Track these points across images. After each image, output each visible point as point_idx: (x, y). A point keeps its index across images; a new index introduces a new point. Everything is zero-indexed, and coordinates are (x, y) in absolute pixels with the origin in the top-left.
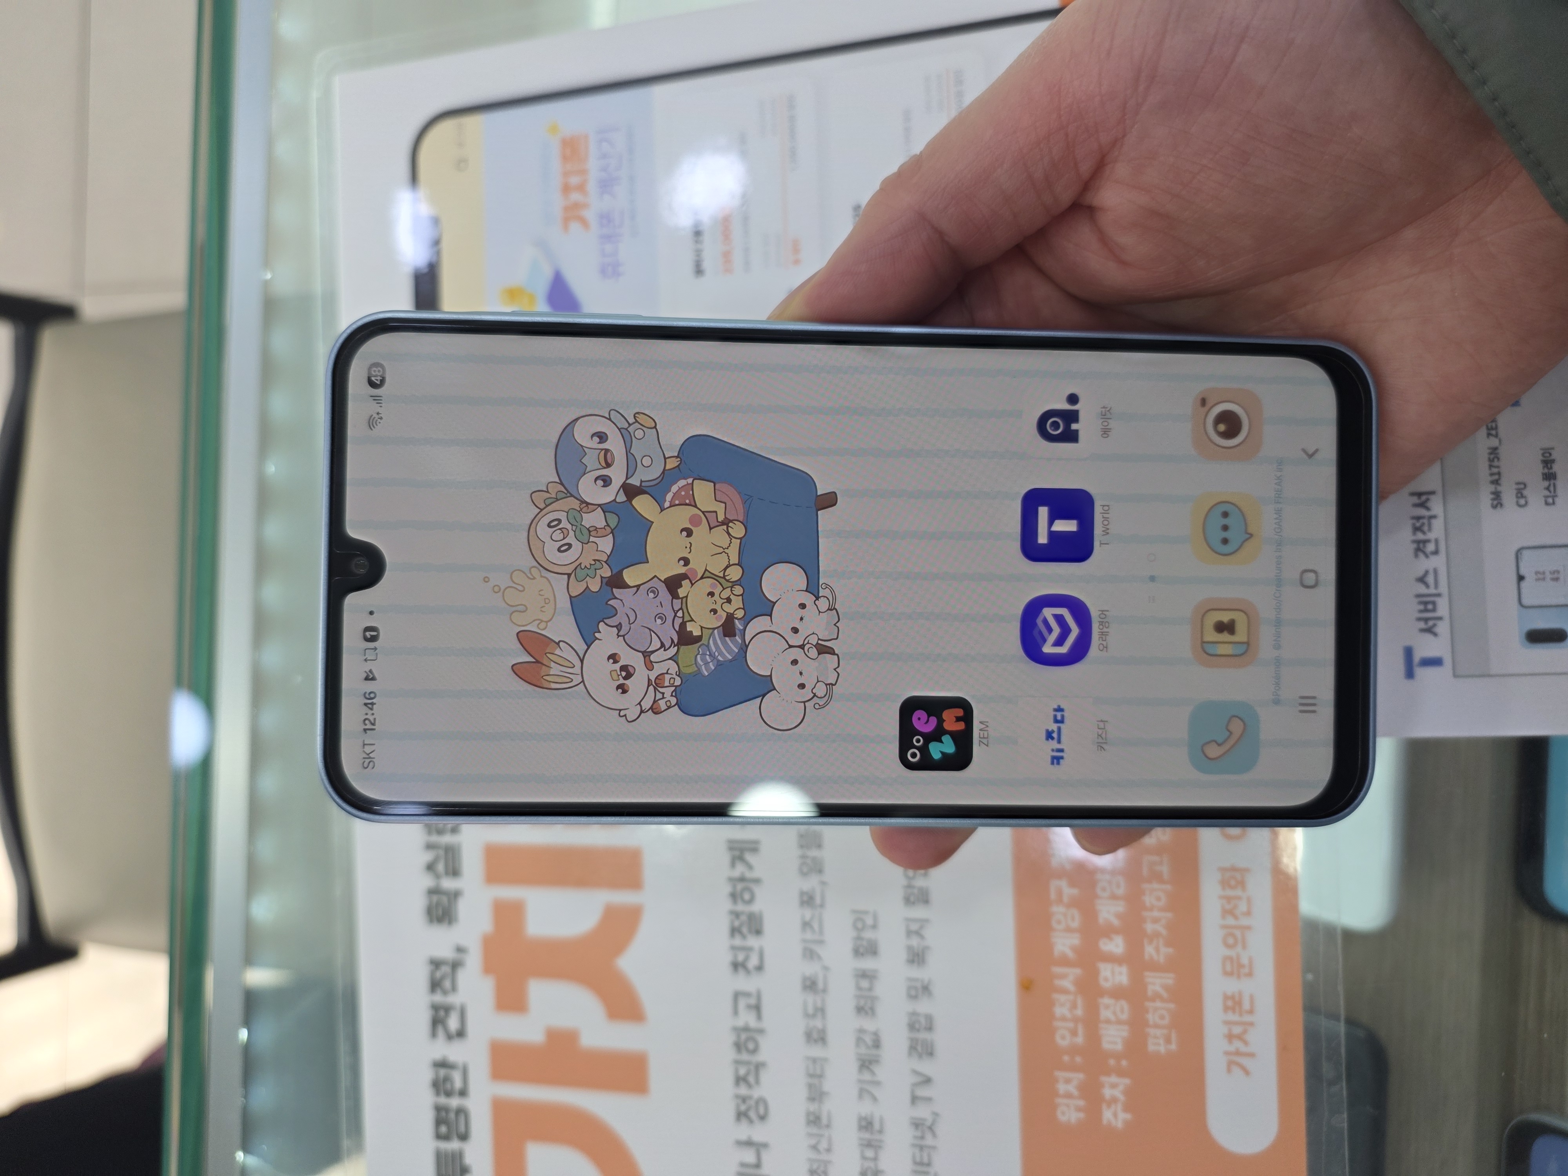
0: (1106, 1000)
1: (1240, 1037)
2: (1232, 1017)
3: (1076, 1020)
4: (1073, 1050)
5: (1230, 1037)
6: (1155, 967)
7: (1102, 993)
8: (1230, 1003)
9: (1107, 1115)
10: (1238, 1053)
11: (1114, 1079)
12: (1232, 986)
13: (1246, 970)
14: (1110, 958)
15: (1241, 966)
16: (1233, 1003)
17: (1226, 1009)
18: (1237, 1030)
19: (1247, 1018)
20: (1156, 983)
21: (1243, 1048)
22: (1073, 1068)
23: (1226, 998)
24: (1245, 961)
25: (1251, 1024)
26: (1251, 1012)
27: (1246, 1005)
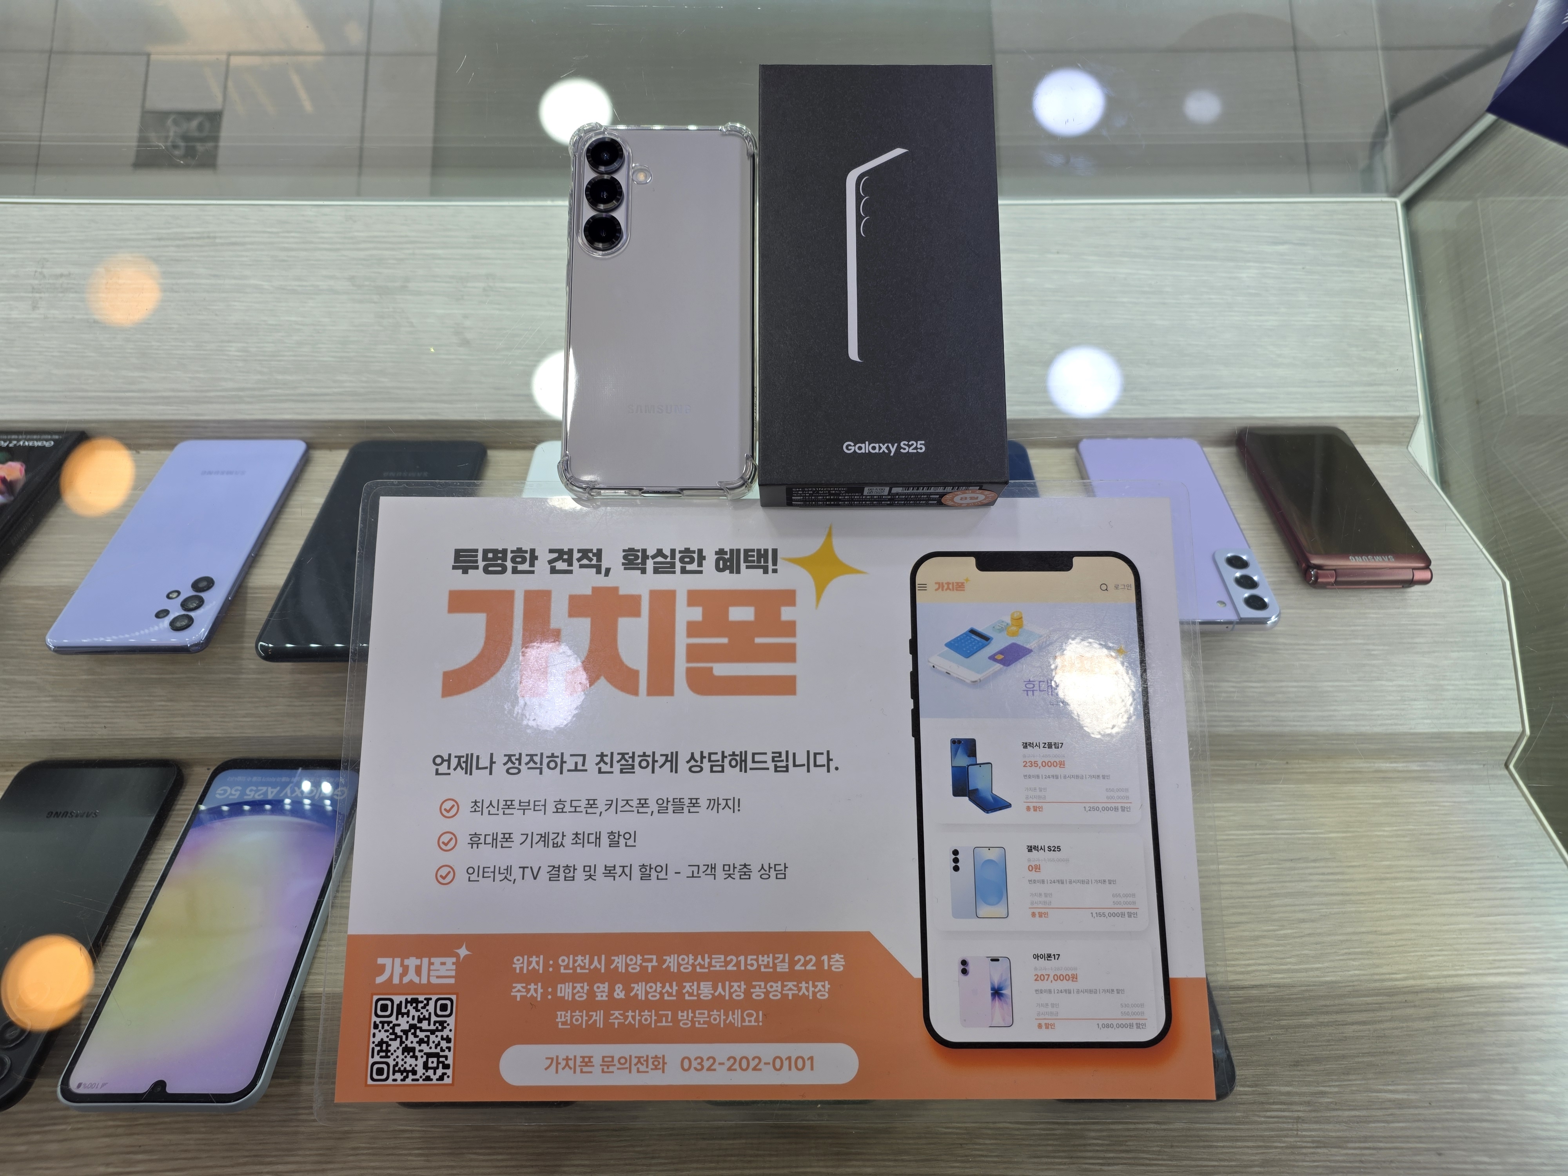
0: (586, 987)
1: (567, 1064)
2: (579, 1060)
3: (574, 968)
4: (557, 966)
5: (567, 1059)
6: (607, 1016)
7: (591, 986)
8: (587, 1060)
9: (519, 986)
10: (558, 1063)
11: (540, 991)
12: (597, 1061)
13: (606, 1070)
14: (612, 990)
15: (608, 1067)
16: (587, 1061)
17: (583, 1057)
18: (571, 1063)
19: (578, 1069)
20: (598, 1017)
21: (560, 1067)
22: (546, 966)
23: (590, 1057)
24: (611, 1068)
25: (575, 1072)
26: (582, 1072)
27: (585, 1069)
